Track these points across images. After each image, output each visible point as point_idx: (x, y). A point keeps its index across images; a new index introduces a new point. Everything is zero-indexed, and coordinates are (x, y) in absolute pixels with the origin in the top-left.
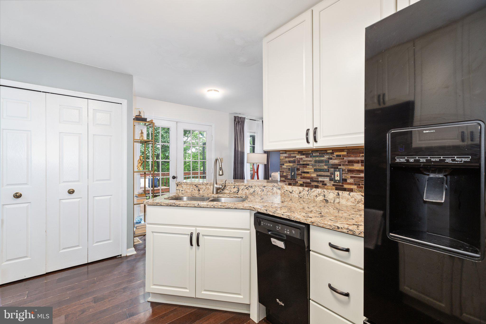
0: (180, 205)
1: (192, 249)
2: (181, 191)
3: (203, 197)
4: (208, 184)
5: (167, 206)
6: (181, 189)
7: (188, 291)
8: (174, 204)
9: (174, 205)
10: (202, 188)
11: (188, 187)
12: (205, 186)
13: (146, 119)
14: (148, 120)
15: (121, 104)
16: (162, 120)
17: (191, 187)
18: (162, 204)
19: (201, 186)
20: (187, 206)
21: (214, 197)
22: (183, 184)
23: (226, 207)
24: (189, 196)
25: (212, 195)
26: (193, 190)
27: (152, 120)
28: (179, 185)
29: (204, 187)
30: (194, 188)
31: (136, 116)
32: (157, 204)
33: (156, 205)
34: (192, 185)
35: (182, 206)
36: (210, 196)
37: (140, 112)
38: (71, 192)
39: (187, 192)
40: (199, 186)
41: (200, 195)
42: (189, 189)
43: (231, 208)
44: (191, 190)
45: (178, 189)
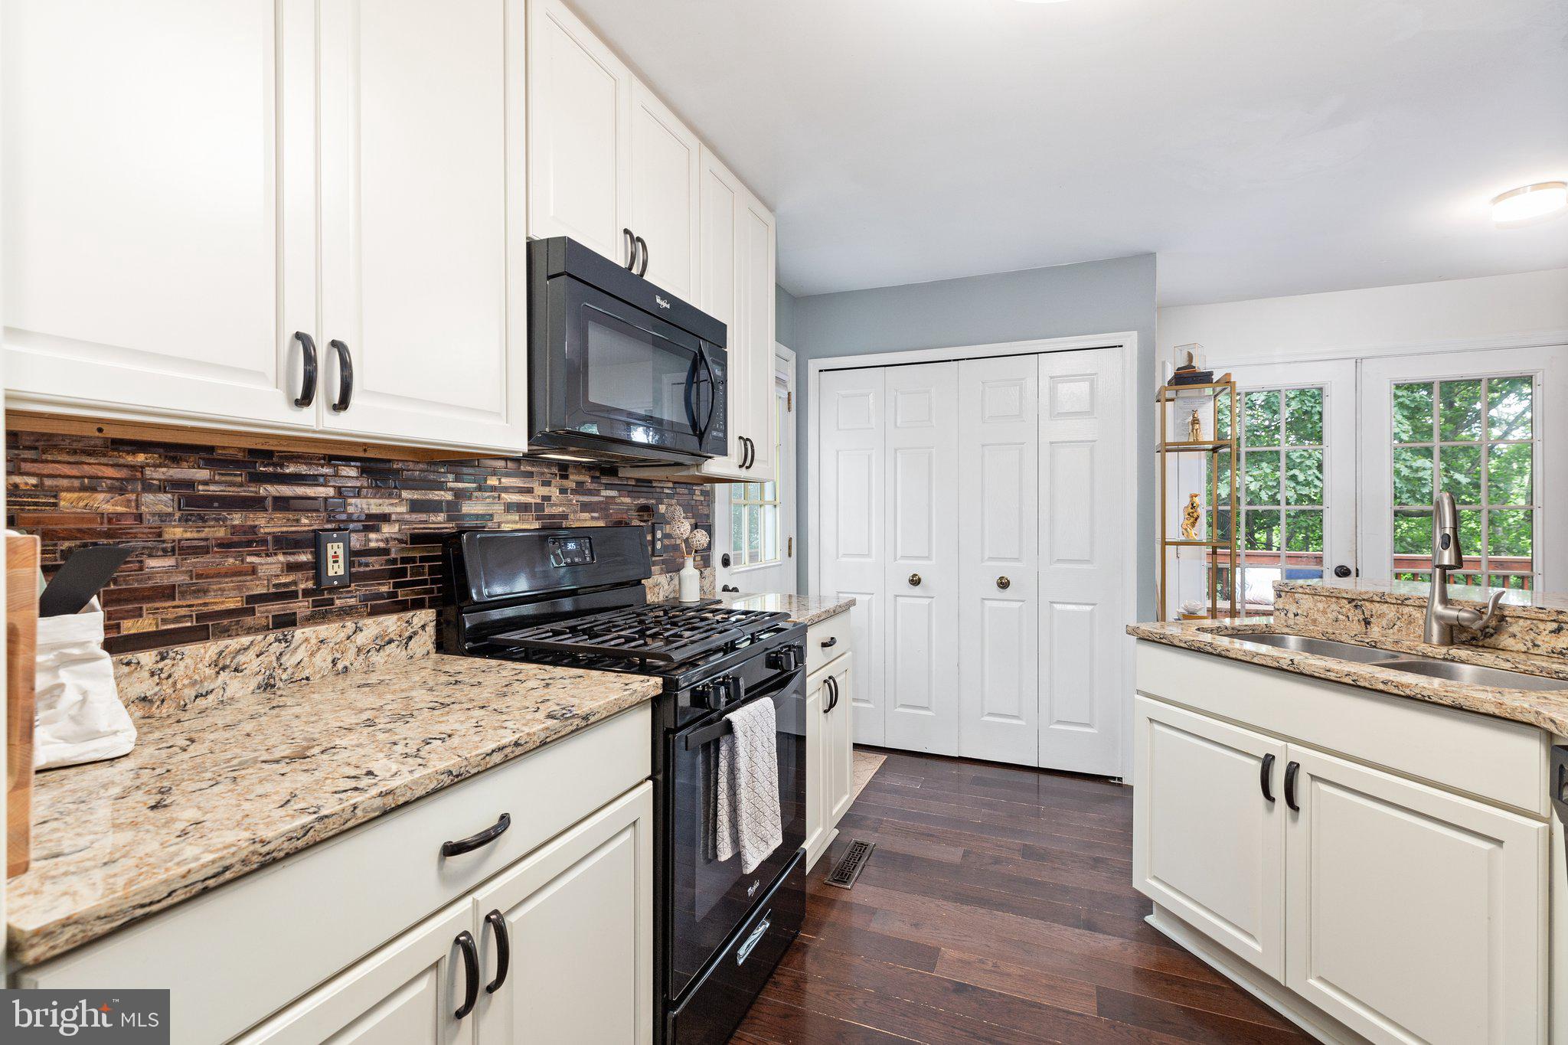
0: (1227, 654)
1: (1270, 810)
2: (1291, 615)
3: (1375, 647)
4: (1406, 599)
5: (1189, 649)
6: (1293, 609)
7: (1258, 948)
8: (1209, 648)
9: (1211, 650)
10: (1380, 616)
11: (1321, 606)
12: (1393, 608)
13: (1210, 374)
14: (1215, 378)
15: (1122, 346)
16: (1290, 363)
17: (1334, 607)
18: (1176, 642)
19: (1377, 608)
20: (1252, 661)
21: (1425, 656)
22: (1300, 590)
23: (1408, 692)
24: (1313, 635)
25: (1418, 648)
26: (1340, 617)
27: (1228, 375)
28: (1283, 594)
29: (1390, 612)
30: (1344, 609)
31: (1179, 369)
32: (1160, 638)
33: (1158, 640)
34: (1337, 598)
35: (1234, 656)
36: (1409, 651)
37: (1190, 357)
38: (1004, 584)
39: (1314, 621)
40: (1367, 604)
41: (1360, 639)
42: (1324, 612)
43: (1434, 699)
44: (1331, 616)
45: (1281, 607)
